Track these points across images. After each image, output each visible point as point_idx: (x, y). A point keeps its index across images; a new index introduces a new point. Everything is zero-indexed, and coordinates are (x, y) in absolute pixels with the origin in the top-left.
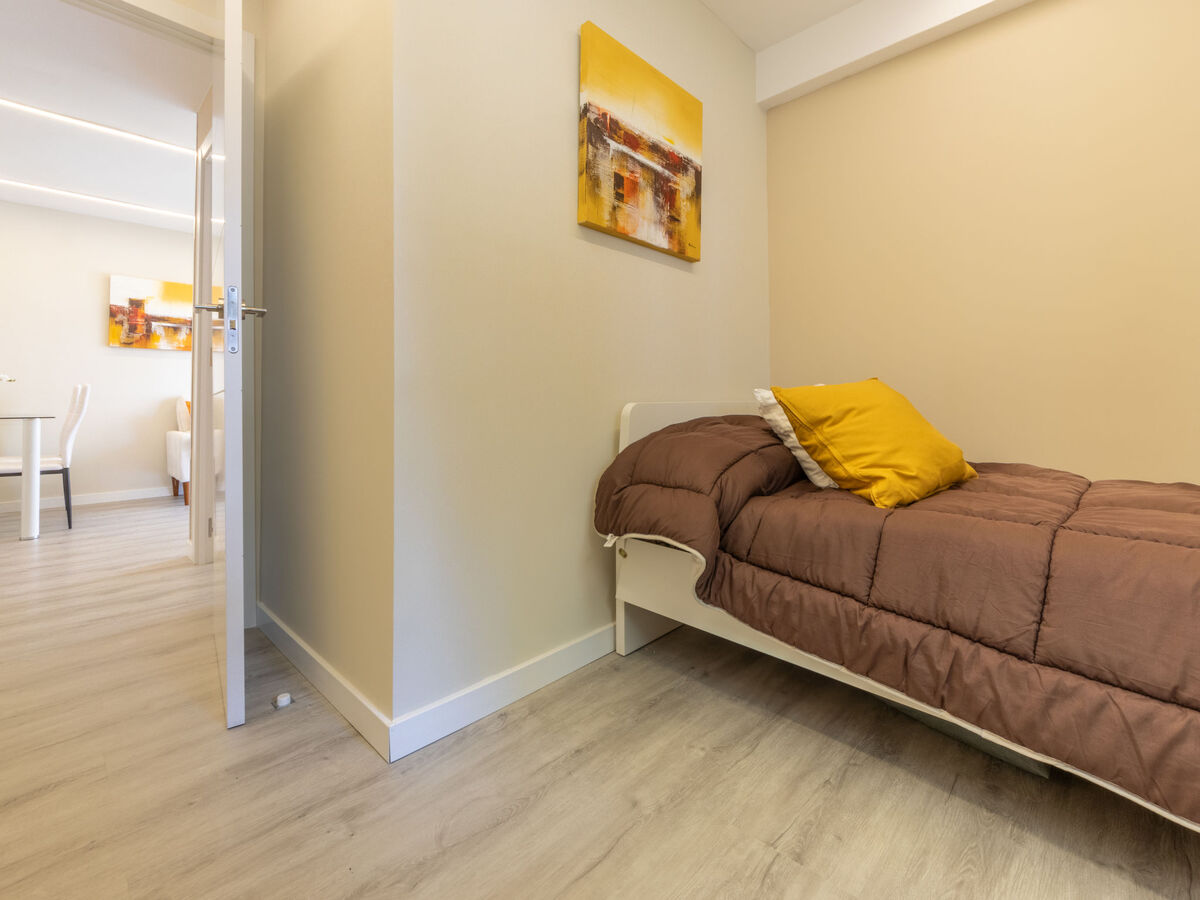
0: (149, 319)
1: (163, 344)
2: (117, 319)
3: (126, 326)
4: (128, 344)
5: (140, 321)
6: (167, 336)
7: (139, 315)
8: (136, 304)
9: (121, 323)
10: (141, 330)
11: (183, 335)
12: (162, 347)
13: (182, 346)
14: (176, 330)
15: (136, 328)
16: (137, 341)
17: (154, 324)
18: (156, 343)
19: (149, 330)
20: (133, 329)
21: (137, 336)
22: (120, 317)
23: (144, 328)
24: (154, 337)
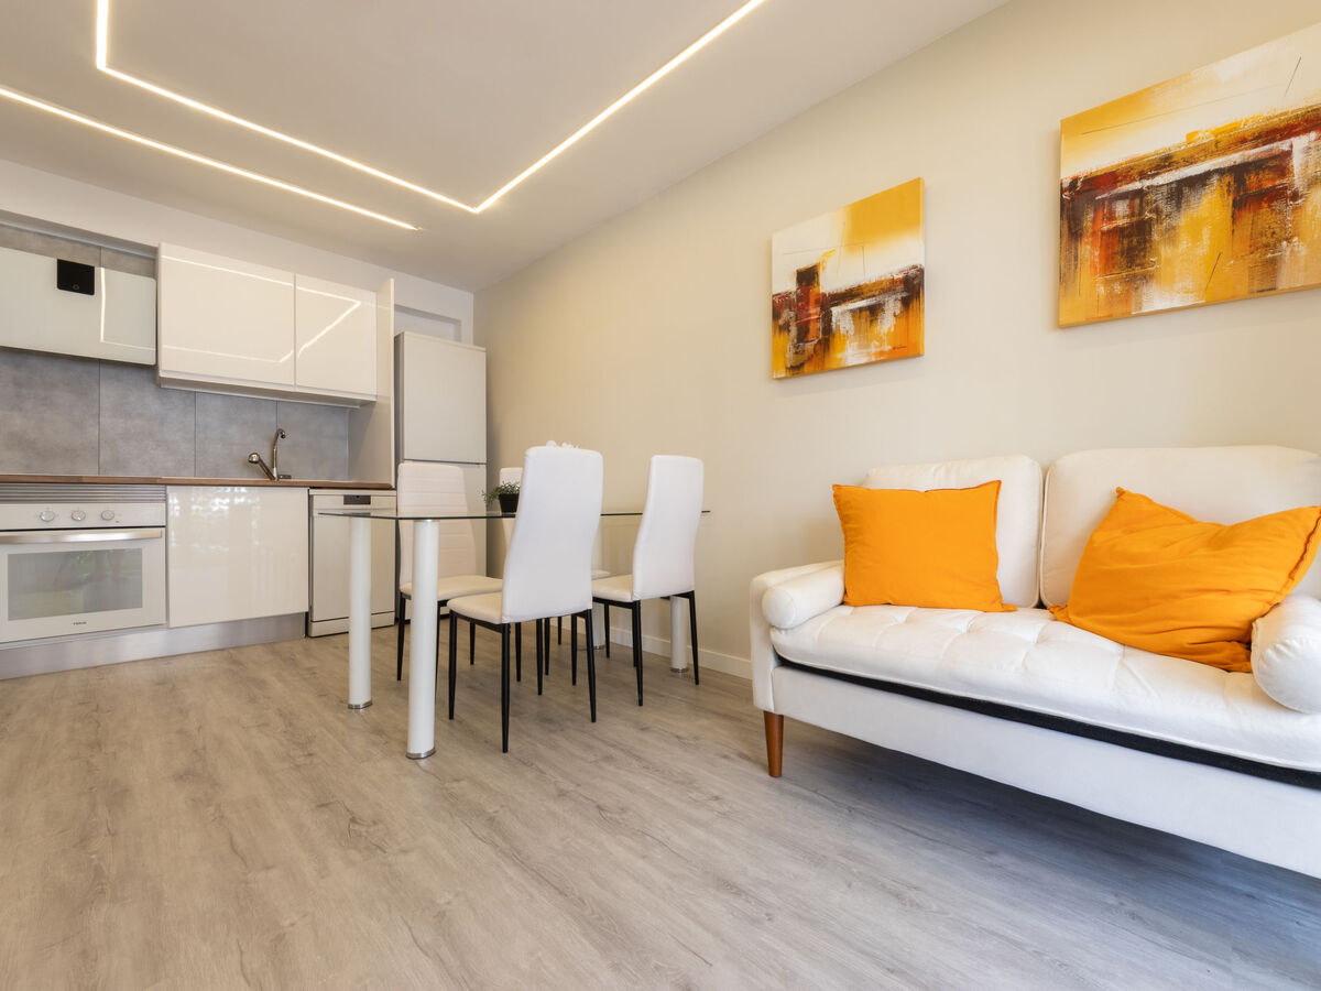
0: (827, 302)
1: (850, 352)
2: (781, 322)
3: (794, 329)
4: (796, 369)
5: (814, 311)
6: (858, 331)
7: (812, 300)
8: (806, 276)
9: (785, 328)
10: (816, 329)
11: (887, 323)
12: (851, 361)
13: (887, 348)
14: (874, 311)
15: (807, 331)
16: (810, 359)
17: (835, 310)
18: (839, 356)
19: (828, 330)
20: (803, 335)
21: (809, 347)
22: (787, 314)
23: (820, 325)
24: (836, 342)
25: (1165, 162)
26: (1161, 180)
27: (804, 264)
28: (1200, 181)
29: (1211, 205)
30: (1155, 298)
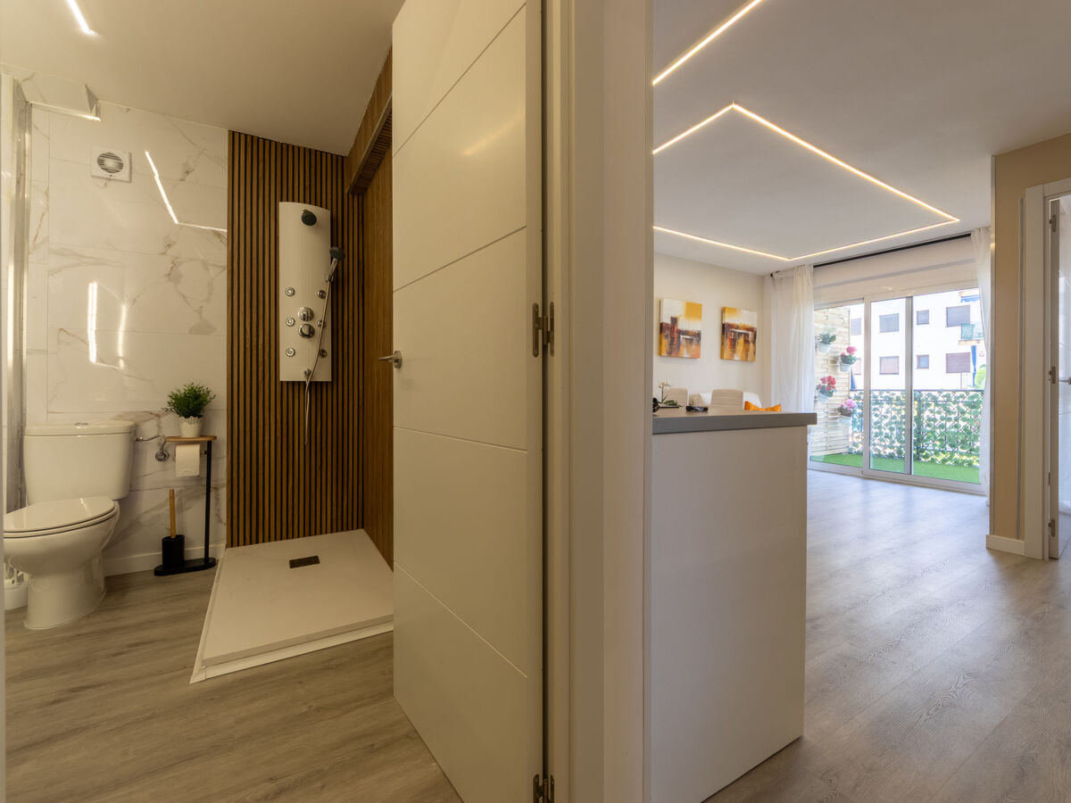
0: (680, 332)
1: (684, 352)
2: (664, 333)
3: (669, 339)
4: (670, 354)
5: (675, 335)
6: (686, 346)
7: (675, 330)
8: (674, 320)
9: (666, 336)
10: (676, 342)
11: (693, 346)
12: (685, 356)
14: (691, 340)
15: (673, 341)
16: (674, 351)
17: (682, 336)
18: (682, 353)
19: (679, 342)
21: (674, 347)
22: (667, 332)
23: (677, 340)
24: (681, 347)
25: (738, 327)
26: (738, 331)
27: (674, 315)
28: (740, 334)
29: (741, 340)
30: (737, 357)
